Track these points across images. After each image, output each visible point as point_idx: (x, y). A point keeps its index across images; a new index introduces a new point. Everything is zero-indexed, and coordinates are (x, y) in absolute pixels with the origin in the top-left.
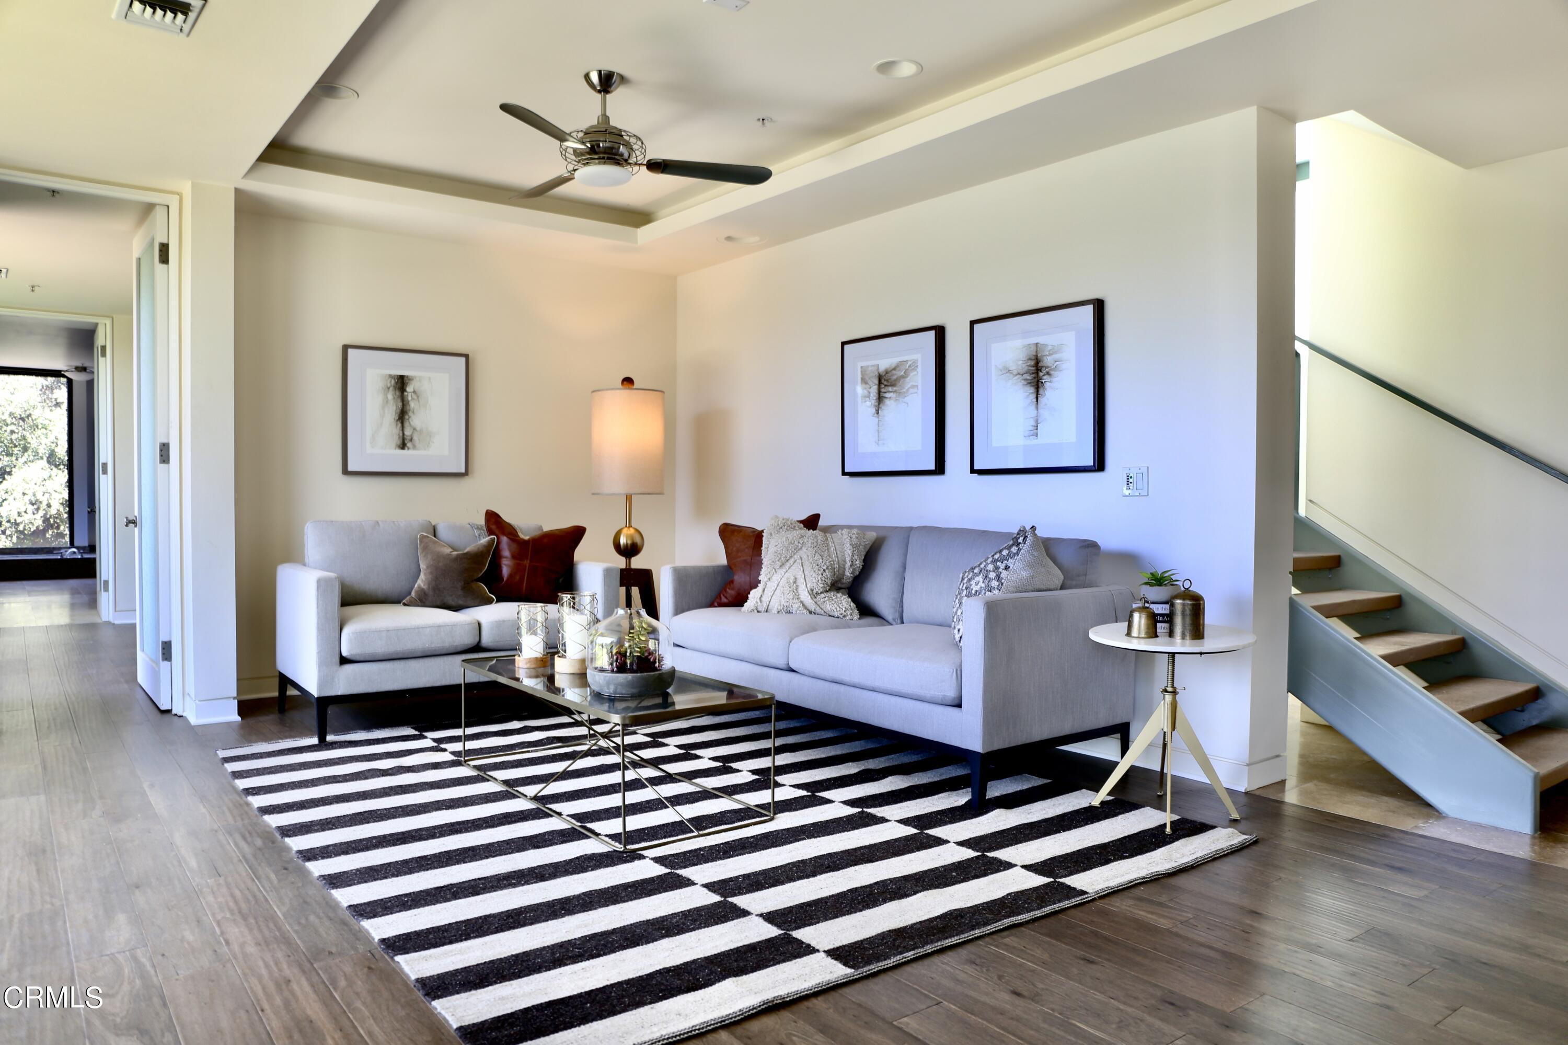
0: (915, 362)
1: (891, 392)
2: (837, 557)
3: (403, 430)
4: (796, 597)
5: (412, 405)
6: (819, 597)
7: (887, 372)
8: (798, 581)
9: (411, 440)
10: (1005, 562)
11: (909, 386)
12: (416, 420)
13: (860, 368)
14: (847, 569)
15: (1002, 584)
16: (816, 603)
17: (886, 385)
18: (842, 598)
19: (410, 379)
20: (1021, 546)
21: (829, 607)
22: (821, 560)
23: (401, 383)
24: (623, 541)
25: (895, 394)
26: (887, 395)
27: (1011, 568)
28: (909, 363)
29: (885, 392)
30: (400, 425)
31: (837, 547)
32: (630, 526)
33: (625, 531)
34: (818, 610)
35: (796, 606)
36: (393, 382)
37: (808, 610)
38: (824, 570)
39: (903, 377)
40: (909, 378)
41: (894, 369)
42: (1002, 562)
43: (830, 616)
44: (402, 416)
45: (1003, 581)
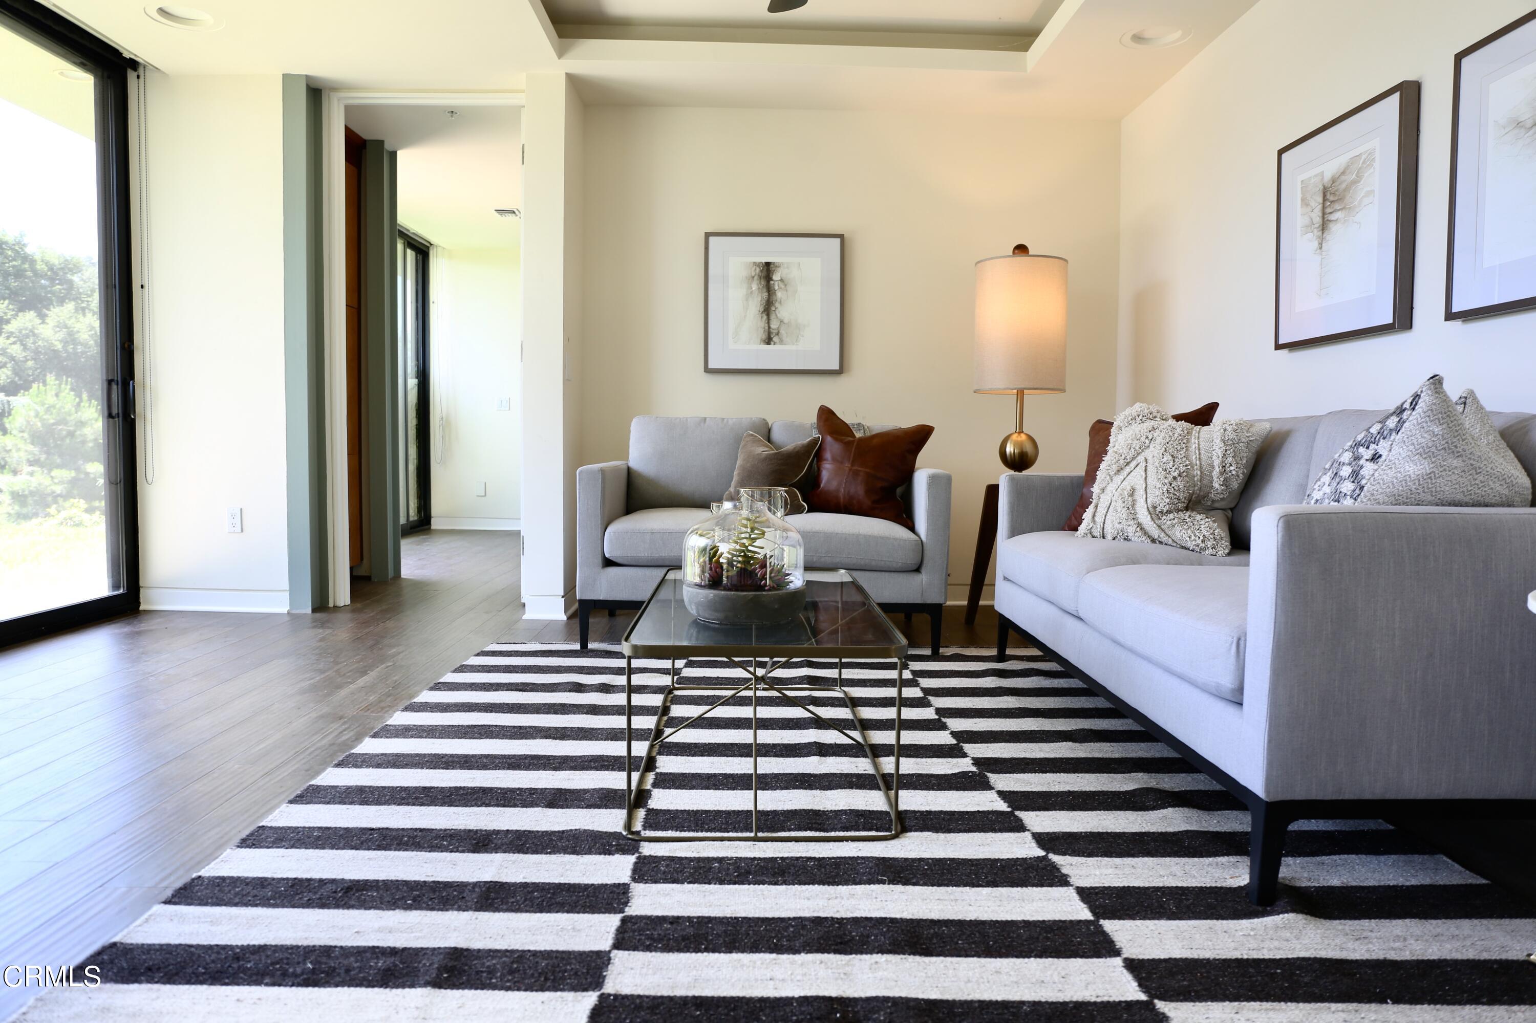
0: (1371, 153)
1: (1339, 210)
2: (1200, 458)
3: (768, 323)
4: (1132, 517)
5: (779, 295)
6: (1164, 517)
7: (1334, 181)
8: (1137, 493)
9: (778, 334)
10: (1373, 446)
11: (1362, 194)
12: (784, 311)
13: (1299, 183)
14: (1215, 479)
15: (1362, 488)
16: (1159, 527)
17: (1333, 201)
18: (1203, 522)
19: (777, 266)
20: (1405, 415)
21: (1180, 534)
22: (1172, 463)
23: (767, 271)
24: (1009, 449)
25: (1344, 211)
26: (1332, 217)
27: (1383, 458)
28: (1364, 157)
29: (1331, 213)
30: (765, 317)
31: (1202, 444)
32: (1021, 432)
33: (1015, 437)
34: (1164, 539)
35: (1131, 530)
36: (758, 270)
37: (1149, 537)
38: (1175, 478)
39: (1354, 182)
40: (1362, 182)
41: (1343, 173)
42: (1368, 448)
43: (1183, 547)
44: (768, 308)
45: (1363, 482)
